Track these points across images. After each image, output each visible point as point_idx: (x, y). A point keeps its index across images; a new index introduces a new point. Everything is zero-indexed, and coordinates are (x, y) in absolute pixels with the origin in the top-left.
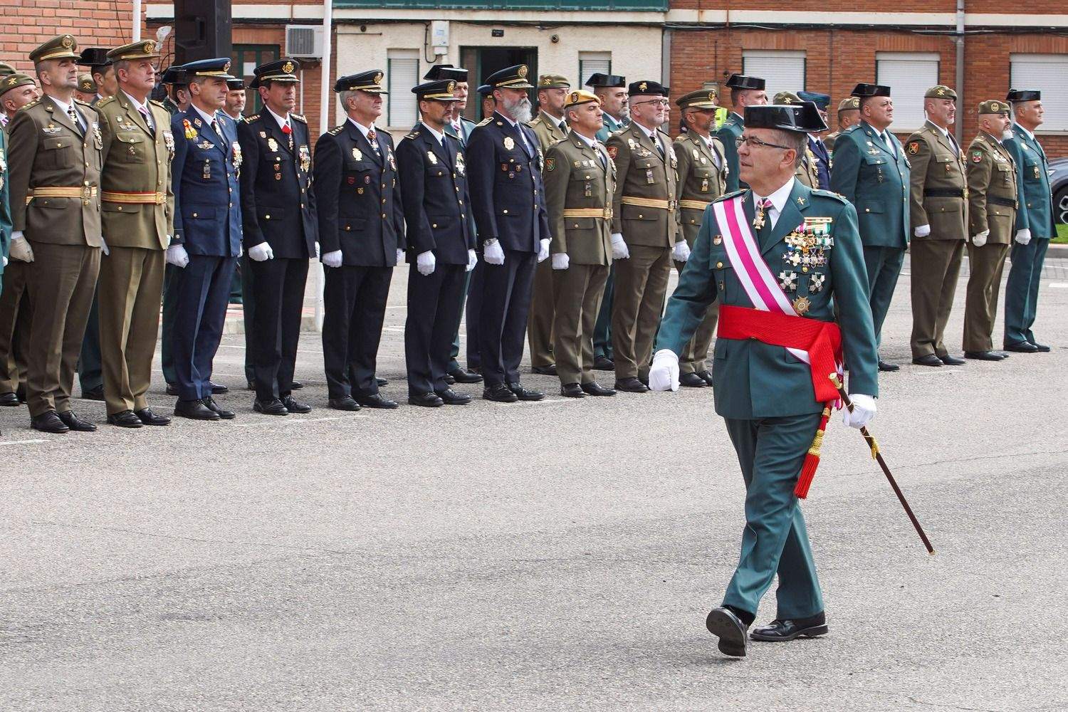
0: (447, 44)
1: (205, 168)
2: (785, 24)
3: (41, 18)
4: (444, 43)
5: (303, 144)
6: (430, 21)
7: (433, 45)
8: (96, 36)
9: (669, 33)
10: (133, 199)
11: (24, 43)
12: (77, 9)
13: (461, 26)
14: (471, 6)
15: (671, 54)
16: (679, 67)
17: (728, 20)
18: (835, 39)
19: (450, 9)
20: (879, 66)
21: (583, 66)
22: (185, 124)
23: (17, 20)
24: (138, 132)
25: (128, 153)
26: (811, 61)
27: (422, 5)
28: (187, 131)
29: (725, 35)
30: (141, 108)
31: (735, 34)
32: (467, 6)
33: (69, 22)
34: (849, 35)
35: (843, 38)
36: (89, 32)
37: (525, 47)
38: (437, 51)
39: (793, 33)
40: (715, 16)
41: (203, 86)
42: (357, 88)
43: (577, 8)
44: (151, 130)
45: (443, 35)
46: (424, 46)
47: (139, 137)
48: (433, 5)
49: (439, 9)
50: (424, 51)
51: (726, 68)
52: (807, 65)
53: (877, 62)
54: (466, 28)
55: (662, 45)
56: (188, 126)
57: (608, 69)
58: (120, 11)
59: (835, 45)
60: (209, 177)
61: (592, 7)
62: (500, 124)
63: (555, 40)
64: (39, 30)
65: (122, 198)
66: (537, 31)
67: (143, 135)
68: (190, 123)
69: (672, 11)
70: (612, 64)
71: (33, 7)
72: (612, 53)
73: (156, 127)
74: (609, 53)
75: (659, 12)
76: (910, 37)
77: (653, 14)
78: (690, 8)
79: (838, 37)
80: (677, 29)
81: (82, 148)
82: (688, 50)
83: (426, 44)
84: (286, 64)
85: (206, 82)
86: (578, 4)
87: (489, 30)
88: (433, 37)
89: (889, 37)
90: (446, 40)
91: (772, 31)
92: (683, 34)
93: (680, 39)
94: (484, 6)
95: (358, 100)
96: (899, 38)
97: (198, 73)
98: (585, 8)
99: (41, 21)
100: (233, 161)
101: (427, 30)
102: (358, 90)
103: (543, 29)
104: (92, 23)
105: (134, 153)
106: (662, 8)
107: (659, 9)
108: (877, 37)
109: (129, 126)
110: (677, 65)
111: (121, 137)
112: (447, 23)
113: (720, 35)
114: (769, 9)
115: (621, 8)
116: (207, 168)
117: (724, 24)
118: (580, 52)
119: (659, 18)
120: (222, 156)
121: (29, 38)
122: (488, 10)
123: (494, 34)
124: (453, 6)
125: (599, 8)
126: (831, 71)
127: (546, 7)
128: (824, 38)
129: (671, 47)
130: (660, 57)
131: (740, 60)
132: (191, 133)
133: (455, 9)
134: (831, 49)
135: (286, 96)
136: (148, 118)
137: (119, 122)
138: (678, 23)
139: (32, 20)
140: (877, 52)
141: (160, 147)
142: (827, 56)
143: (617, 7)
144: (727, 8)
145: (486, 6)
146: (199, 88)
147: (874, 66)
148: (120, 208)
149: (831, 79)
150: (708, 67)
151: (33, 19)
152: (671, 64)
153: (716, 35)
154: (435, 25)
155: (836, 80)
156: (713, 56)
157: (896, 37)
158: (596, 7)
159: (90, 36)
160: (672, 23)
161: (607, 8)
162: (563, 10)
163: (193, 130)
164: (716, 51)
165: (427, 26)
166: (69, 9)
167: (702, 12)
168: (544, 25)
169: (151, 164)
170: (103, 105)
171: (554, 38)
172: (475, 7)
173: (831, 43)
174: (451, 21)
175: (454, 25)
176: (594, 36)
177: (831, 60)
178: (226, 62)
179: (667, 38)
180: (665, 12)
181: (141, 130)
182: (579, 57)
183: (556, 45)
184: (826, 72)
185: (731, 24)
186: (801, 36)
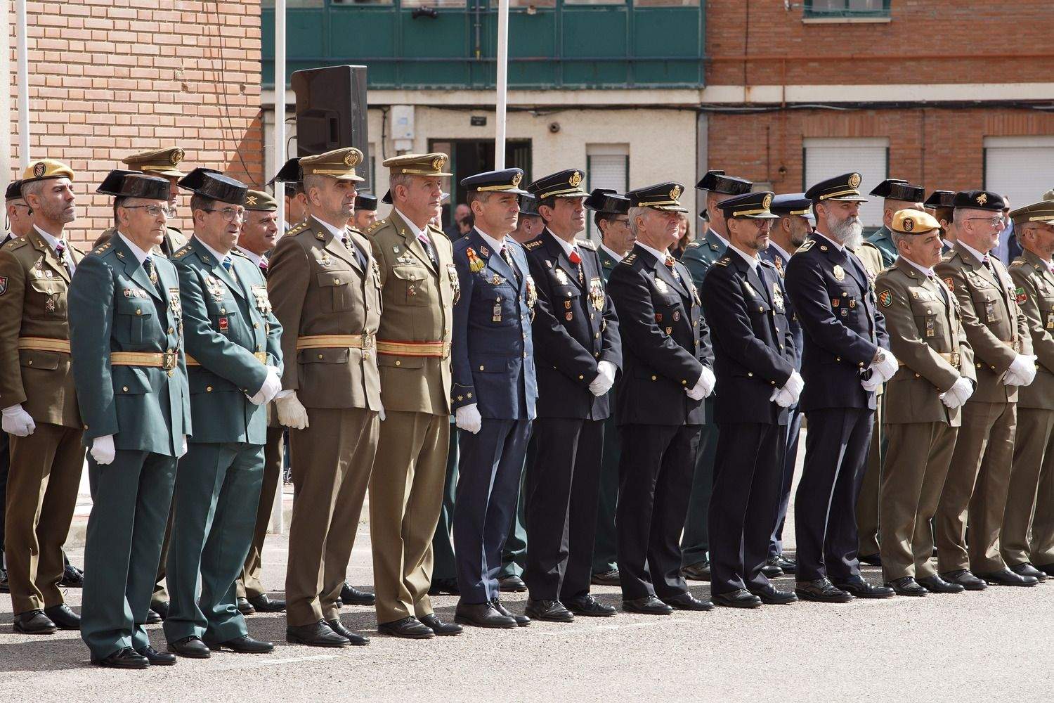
0: (412, 137)
1: (495, 308)
2: (860, 103)
3: (137, 115)
4: (408, 135)
5: (593, 276)
6: (389, 106)
7: (393, 137)
8: (202, 139)
9: (706, 117)
10: (415, 350)
11: (118, 148)
12: (179, 103)
13: (429, 112)
14: (443, 85)
15: (708, 146)
16: (719, 162)
17: (784, 98)
18: (927, 121)
19: (415, 89)
20: (988, 156)
21: (592, 163)
22: (469, 254)
23: (109, 118)
24: (419, 266)
25: (407, 292)
26: (896, 152)
27: (379, 85)
28: (472, 262)
29: (780, 119)
30: (421, 236)
31: (793, 116)
32: (438, 85)
33: (169, 120)
34: (947, 114)
35: (939, 120)
36: (193, 133)
37: (514, 139)
38: (399, 146)
39: (871, 113)
40: (767, 94)
41: (486, 205)
42: (647, 204)
43: (583, 86)
44: (434, 264)
45: (406, 124)
46: (381, 139)
47: (422, 274)
48: (393, 85)
49: (400, 89)
50: (381, 146)
51: (782, 163)
52: (891, 157)
53: (985, 150)
54: (438, 114)
55: (697, 134)
56: (472, 256)
57: (625, 166)
58: (230, 105)
59: (928, 129)
60: (500, 320)
61: (605, 85)
62: (824, 248)
63: (554, 129)
64: (134, 131)
65: (402, 349)
66: (531, 117)
67: (426, 271)
68: (474, 253)
69: (710, 88)
70: (631, 160)
71: (126, 101)
72: (631, 145)
73: (438, 261)
74: (627, 145)
75: (692, 89)
76: (1031, 115)
77: (686, 92)
78: (733, 83)
79: (933, 118)
80: (716, 112)
81: (363, 287)
82: (731, 139)
83: (383, 137)
84: (573, 175)
85: (491, 198)
86: (586, 81)
87: (466, 117)
88: (393, 128)
89: (1001, 117)
90: (411, 131)
91: (844, 112)
92: (724, 119)
93: (721, 124)
94: (460, 86)
95: (648, 219)
96: (1015, 117)
97: (479, 189)
98: (594, 86)
99: (138, 119)
100: (527, 299)
101: (384, 118)
102: (649, 206)
103: (539, 115)
104: (198, 121)
105: (415, 293)
106: (697, 84)
107: (692, 85)
108: (985, 116)
109: (408, 259)
110: (718, 160)
111: (399, 272)
112: (412, 108)
113: (773, 118)
114: (839, 83)
115: (642, 85)
116: (497, 309)
117: (779, 105)
118: (588, 145)
119: (692, 98)
120: (515, 294)
121: (123, 142)
122: (466, 90)
123: (474, 122)
124: (420, 86)
125: (613, 85)
126: (923, 164)
127: (543, 85)
128: (913, 119)
129: (709, 135)
130: (694, 149)
131: (801, 152)
132: (475, 263)
133: (422, 90)
134: (924, 135)
135: (574, 216)
136: (430, 249)
137: (396, 253)
138: (718, 105)
139: (125, 119)
140: (985, 137)
141: (445, 284)
142: (917, 144)
143: (637, 85)
144: (784, 83)
145: (464, 86)
146: (482, 208)
147: (981, 155)
148: (398, 363)
149: (923, 174)
150: (758, 162)
151: (128, 116)
152: (708, 160)
153: (767, 119)
154: (396, 113)
155: (930, 176)
156: (765, 147)
157: (1011, 117)
158: (609, 85)
159: (194, 138)
160: (710, 105)
161: (624, 85)
162: (566, 89)
163: (478, 260)
164: (768, 140)
165: (385, 112)
166: (170, 103)
167: (749, 89)
168: (539, 110)
169: (435, 307)
170: (374, 233)
171: (554, 127)
172: (448, 86)
173: (923, 126)
174: (416, 106)
175: (421, 111)
176: (606, 123)
177: (923, 150)
178: (516, 173)
179: (703, 124)
180: (700, 90)
181: (422, 264)
182: (587, 151)
183: (557, 136)
184: (916, 166)
185: (788, 104)
186: (881, 119)
